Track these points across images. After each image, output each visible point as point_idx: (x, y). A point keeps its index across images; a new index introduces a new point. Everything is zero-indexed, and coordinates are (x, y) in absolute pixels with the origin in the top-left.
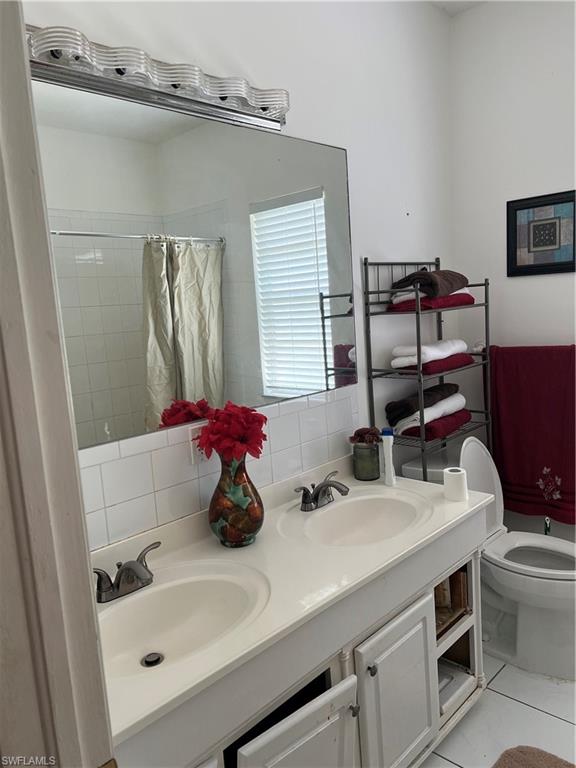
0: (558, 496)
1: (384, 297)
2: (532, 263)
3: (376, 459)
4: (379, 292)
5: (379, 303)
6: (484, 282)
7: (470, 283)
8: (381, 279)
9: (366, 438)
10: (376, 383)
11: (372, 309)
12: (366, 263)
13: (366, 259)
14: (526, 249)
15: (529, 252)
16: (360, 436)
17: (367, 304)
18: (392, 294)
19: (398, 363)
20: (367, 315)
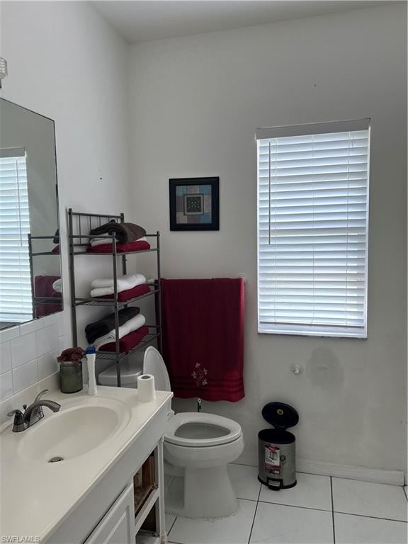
0: (206, 383)
1: (84, 241)
2: (186, 222)
3: (80, 374)
4: (80, 237)
5: (81, 245)
6: (156, 233)
7: (147, 234)
8: (82, 226)
9: (72, 357)
10: (79, 309)
11: (76, 250)
12: (70, 213)
13: (70, 210)
14: (182, 213)
15: (185, 215)
16: (66, 355)
17: (71, 246)
18: (91, 239)
19: (96, 293)
20: (71, 254)
